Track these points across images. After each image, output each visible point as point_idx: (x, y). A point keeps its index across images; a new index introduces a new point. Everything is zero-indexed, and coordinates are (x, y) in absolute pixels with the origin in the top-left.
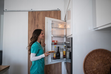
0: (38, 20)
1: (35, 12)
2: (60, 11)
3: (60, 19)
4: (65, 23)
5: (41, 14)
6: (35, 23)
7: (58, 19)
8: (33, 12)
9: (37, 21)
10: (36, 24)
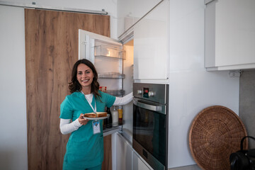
0: (54, 33)
1: (45, 11)
2: (109, 16)
3: (108, 35)
4: (120, 46)
5: (62, 18)
6: (44, 41)
7: (103, 35)
8: (37, 10)
9: (49, 37)
10: (49, 44)
